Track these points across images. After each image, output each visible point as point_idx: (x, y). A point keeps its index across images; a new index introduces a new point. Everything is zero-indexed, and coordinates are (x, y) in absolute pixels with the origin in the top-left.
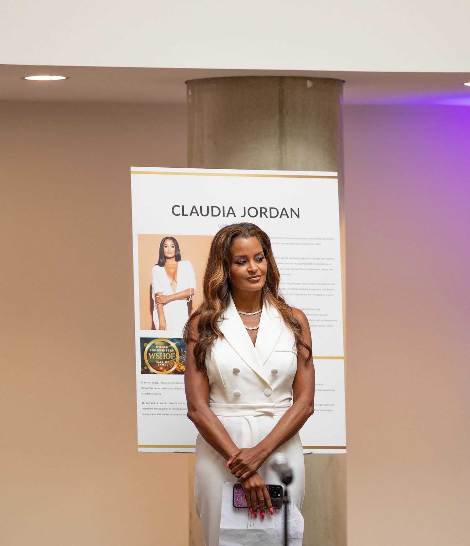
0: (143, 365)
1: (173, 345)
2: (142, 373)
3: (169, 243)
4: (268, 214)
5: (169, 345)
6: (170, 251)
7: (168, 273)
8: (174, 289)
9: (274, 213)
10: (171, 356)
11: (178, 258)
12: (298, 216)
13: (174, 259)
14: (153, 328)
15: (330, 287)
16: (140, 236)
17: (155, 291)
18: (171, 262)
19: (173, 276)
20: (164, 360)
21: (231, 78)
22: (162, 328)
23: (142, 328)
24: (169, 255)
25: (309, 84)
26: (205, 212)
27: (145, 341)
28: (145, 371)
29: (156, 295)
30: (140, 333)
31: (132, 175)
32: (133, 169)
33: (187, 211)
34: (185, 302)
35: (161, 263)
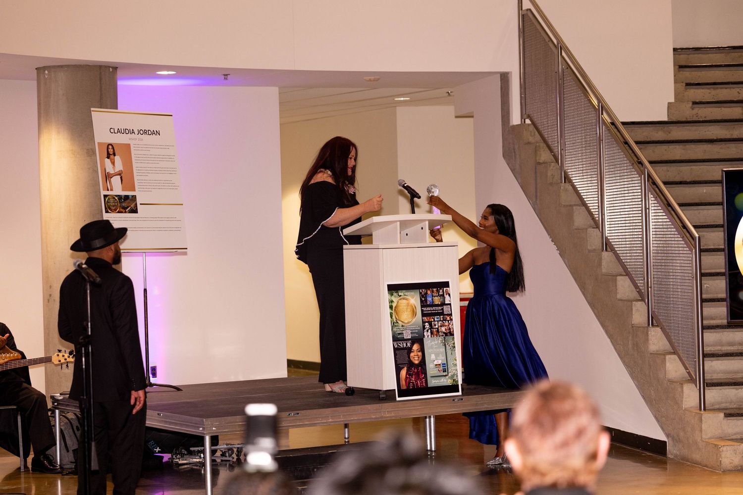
0: (106, 209)
1: (116, 198)
2: (106, 212)
3: (110, 147)
4: (147, 133)
5: (114, 198)
6: (111, 151)
7: (111, 162)
8: (114, 170)
9: (150, 133)
10: (116, 204)
11: (115, 155)
12: (159, 134)
13: (113, 155)
14: (108, 190)
15: (174, 170)
16: (98, 143)
17: (107, 171)
18: (112, 157)
19: (113, 163)
20: (114, 206)
21: (75, 65)
22: (112, 190)
23: (104, 190)
24: (111, 153)
25: (111, 70)
26: (123, 132)
27: (105, 196)
28: (107, 212)
29: (108, 173)
30: (104, 193)
31: (92, 112)
32: (92, 109)
33: (116, 131)
34: (119, 177)
35: (108, 157)
